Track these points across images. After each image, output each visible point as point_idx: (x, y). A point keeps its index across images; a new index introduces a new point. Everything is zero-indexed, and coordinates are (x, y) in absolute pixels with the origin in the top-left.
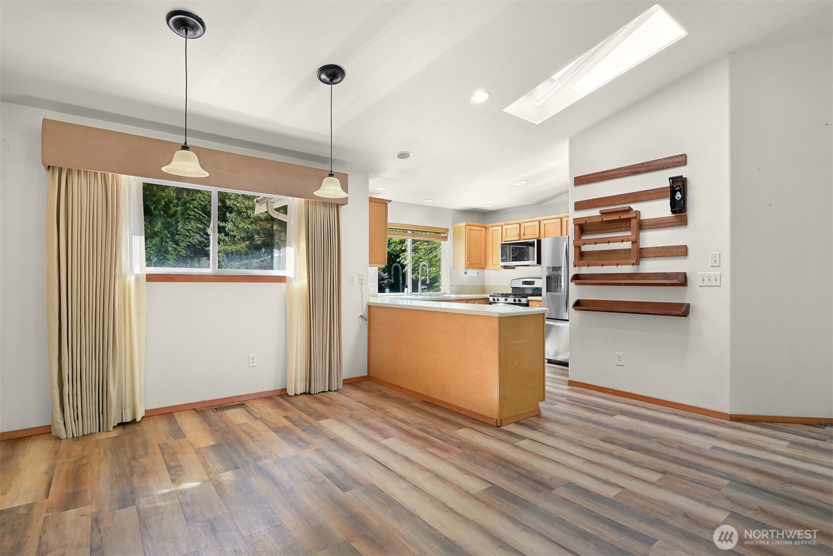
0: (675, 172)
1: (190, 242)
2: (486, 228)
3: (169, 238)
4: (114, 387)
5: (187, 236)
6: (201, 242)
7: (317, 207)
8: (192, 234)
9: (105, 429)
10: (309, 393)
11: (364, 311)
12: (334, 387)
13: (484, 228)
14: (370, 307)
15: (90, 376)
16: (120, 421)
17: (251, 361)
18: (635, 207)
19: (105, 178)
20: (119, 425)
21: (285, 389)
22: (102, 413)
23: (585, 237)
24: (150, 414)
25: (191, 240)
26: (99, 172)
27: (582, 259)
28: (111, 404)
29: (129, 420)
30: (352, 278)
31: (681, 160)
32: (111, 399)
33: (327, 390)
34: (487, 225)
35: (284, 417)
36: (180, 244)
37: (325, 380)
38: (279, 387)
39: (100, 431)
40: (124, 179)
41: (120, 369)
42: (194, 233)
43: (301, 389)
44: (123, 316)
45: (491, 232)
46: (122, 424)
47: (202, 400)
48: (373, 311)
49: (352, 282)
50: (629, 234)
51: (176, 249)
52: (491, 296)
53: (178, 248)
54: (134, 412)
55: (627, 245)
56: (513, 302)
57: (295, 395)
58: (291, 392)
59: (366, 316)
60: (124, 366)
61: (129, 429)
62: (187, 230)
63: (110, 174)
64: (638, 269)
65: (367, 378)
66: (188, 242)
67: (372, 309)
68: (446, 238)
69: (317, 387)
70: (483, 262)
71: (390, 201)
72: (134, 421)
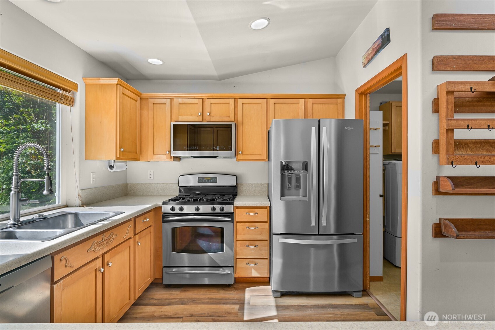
2: (141, 98)
34: (145, 95)
45: (150, 105)
52: (164, 203)
56: (211, 211)
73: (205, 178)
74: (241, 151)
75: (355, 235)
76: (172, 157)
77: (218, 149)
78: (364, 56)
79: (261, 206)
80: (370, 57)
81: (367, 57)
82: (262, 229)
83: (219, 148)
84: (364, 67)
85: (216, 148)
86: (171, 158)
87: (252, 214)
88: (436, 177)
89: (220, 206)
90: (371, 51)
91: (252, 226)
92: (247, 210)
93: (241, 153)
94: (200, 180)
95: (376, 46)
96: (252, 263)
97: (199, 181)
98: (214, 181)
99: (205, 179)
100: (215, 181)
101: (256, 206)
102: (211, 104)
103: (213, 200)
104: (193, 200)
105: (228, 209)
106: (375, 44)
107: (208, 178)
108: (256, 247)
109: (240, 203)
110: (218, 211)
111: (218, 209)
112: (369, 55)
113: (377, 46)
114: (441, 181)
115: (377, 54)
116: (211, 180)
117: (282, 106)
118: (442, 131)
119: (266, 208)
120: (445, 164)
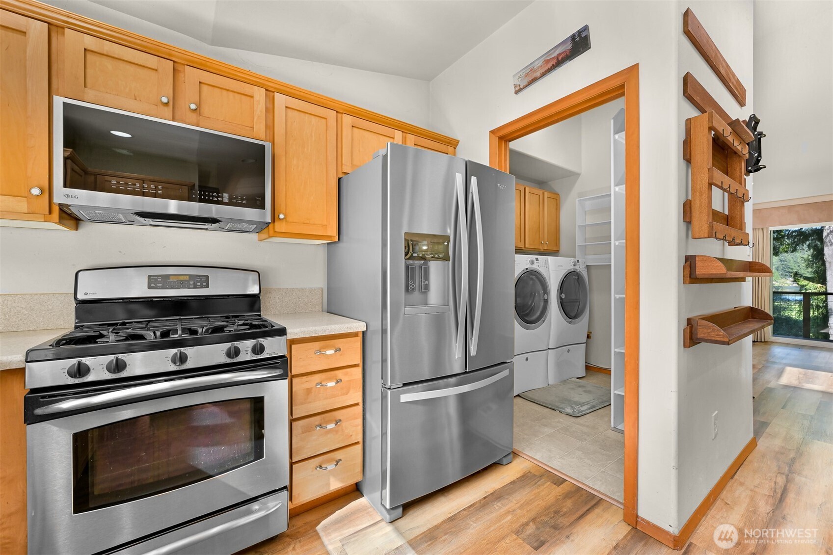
52: (33, 356)
56: (227, 360)
73: (171, 277)
74: (283, 214)
75: (506, 363)
76: (56, 209)
77: (226, 200)
78: (521, 74)
79: (349, 331)
80: (538, 74)
81: (526, 75)
82: (350, 381)
83: (230, 198)
84: (517, 92)
85: (222, 197)
86: (50, 212)
87: (330, 352)
88: (686, 256)
89: (249, 343)
90: (539, 63)
91: (330, 379)
92: (317, 345)
93: (283, 219)
94: (152, 282)
95: (555, 55)
96: (329, 461)
97: (153, 285)
98: (199, 284)
99: (172, 279)
100: (204, 284)
101: (338, 333)
102: (200, 82)
103: (219, 329)
104: (158, 334)
105: (273, 347)
106: (554, 52)
107: (182, 278)
108: (338, 424)
109: (303, 329)
110: (246, 355)
111: (246, 351)
112: (532, 70)
113: (559, 55)
114: (697, 262)
115: (556, 68)
116: (192, 282)
117: (366, 134)
118: (698, 187)
119: (355, 335)
120: (706, 236)
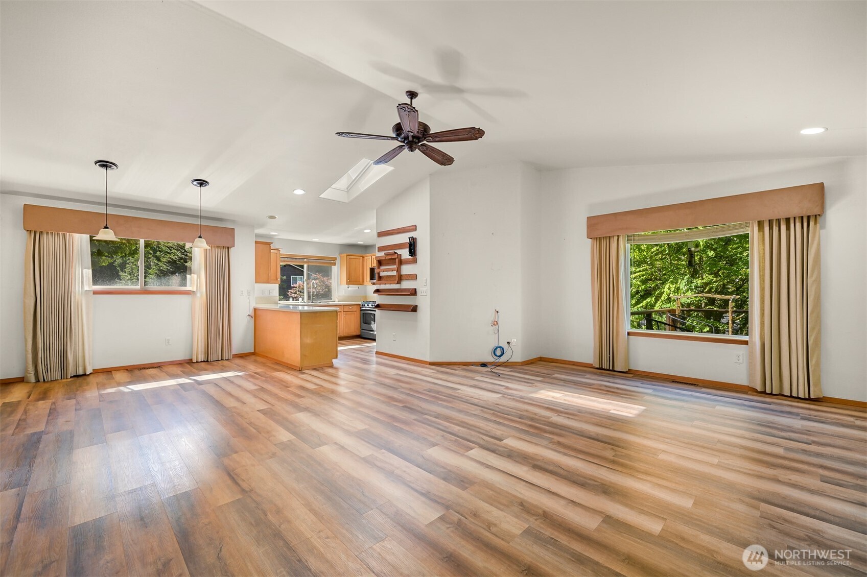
0: (412, 234)
1: (170, 258)
2: (363, 257)
3: (151, 254)
4: (71, 354)
5: (168, 253)
6: (181, 258)
7: (213, 249)
8: (173, 251)
9: (65, 377)
10: (207, 361)
11: (252, 313)
12: (226, 357)
13: (362, 258)
14: (255, 310)
15: (56, 346)
16: (75, 374)
17: (167, 341)
18: (399, 252)
19: (64, 236)
20: (74, 376)
21: (192, 359)
22: (63, 369)
23: (382, 268)
24: (96, 372)
25: (172, 256)
26: (61, 233)
27: (380, 280)
28: (69, 364)
29: (81, 373)
30: (242, 291)
31: (414, 228)
32: (68, 361)
33: (220, 359)
34: (364, 255)
35: (181, 371)
36: (162, 259)
37: (219, 353)
38: (187, 358)
39: (62, 378)
40: (77, 236)
41: (75, 344)
42: (176, 250)
43: (201, 357)
44: (77, 314)
46: (77, 376)
47: (132, 364)
48: (258, 313)
49: (242, 293)
50: (395, 267)
51: (158, 264)
52: (362, 303)
53: (160, 263)
54: (85, 369)
55: (395, 273)
57: (197, 362)
58: (194, 361)
59: (253, 314)
60: (77, 344)
61: (80, 379)
62: (168, 247)
63: (68, 234)
64: (401, 286)
65: (254, 354)
66: (169, 258)
67: (257, 311)
68: (335, 264)
69: (213, 357)
70: (361, 280)
71: (272, 243)
72: (85, 375)
